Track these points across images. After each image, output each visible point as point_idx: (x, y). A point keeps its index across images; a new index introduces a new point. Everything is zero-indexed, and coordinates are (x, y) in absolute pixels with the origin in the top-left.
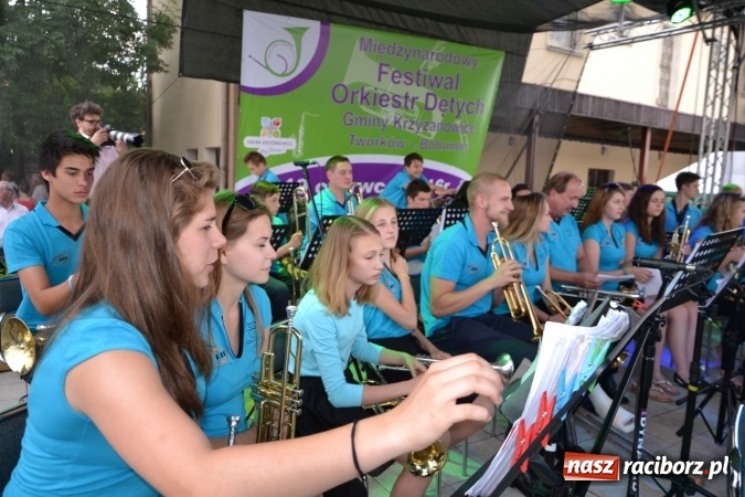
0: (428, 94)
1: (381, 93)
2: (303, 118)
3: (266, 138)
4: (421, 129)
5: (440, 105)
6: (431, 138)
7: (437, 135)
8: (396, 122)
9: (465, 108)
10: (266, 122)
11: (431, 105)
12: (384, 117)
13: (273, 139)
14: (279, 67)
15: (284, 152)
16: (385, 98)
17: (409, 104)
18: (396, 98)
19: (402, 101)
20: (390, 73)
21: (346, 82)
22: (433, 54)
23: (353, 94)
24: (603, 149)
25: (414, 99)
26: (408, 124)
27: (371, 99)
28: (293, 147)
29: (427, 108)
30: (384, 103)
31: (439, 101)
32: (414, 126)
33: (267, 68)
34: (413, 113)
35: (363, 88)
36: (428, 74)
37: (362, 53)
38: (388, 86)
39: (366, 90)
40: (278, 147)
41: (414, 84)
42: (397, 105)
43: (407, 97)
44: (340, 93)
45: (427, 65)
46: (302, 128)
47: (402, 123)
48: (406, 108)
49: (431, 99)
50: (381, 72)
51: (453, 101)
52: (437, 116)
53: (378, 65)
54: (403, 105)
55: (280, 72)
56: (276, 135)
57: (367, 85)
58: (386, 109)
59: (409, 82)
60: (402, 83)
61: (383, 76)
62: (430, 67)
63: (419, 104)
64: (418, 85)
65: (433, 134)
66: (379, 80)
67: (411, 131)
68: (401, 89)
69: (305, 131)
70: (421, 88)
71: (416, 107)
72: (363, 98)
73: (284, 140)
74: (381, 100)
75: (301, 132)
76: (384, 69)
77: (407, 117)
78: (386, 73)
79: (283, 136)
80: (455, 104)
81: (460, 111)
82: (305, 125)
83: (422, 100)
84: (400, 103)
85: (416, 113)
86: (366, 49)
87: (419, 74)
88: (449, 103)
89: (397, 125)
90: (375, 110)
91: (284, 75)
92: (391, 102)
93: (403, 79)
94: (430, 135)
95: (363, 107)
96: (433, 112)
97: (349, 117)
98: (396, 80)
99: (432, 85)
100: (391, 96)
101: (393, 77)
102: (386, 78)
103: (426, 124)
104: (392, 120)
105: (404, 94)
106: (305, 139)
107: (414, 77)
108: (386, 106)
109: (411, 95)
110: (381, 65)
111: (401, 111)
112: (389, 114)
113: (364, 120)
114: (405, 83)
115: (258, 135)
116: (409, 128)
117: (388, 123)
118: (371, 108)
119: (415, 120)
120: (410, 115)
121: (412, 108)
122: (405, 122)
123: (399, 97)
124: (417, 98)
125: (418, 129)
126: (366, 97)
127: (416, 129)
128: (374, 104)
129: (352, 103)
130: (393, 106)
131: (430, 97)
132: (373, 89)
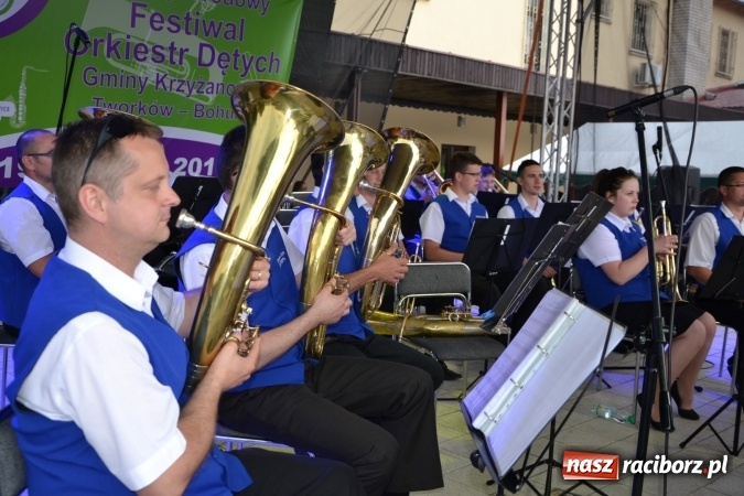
0: (202, 46)
1: (137, 42)
2: (24, 73)
4: (194, 91)
5: (219, 60)
6: (208, 104)
7: (217, 100)
8: (159, 81)
9: (253, 64)
11: (206, 58)
12: (141, 75)
16: (143, 49)
17: (176, 58)
18: (158, 50)
19: (167, 54)
20: (148, 16)
21: (85, 27)
23: (96, 42)
24: (460, 118)
25: (182, 51)
26: (176, 85)
27: (121, 49)
28: (11, 114)
29: (201, 64)
30: (141, 56)
31: (217, 54)
32: (185, 88)
34: (182, 69)
35: (110, 35)
36: (200, 18)
38: (145, 34)
39: (114, 37)
41: (182, 32)
42: (159, 58)
43: (172, 48)
45: (198, 7)
46: (22, 87)
47: (167, 83)
48: (172, 62)
49: (207, 53)
50: (134, 15)
51: (236, 55)
52: (215, 75)
53: (130, 5)
54: (167, 58)
57: (116, 32)
58: (144, 64)
59: (174, 28)
60: (165, 30)
61: (137, 19)
62: (204, 10)
63: (189, 58)
64: (188, 33)
65: (212, 97)
66: (133, 25)
67: (179, 93)
68: (164, 38)
69: (29, 92)
70: (193, 36)
71: (184, 61)
72: (109, 49)
74: (136, 52)
75: (22, 94)
76: (139, 10)
77: (175, 74)
78: (142, 16)
80: (240, 59)
81: (247, 69)
82: (28, 84)
83: (194, 53)
84: (163, 56)
85: (187, 70)
87: (188, 18)
88: (232, 58)
89: (161, 86)
90: (128, 65)
92: (150, 54)
93: (166, 24)
94: (207, 99)
95: (110, 60)
96: (210, 68)
97: (91, 73)
98: (157, 25)
99: (207, 34)
100: (150, 47)
101: (152, 21)
102: (143, 23)
103: (201, 85)
104: (154, 78)
105: (169, 45)
106: (27, 103)
107: (182, 22)
108: (145, 59)
109: (178, 46)
110: (135, 5)
111: (165, 68)
112: (149, 70)
113: (113, 77)
114: (170, 30)
116: (178, 90)
117: (148, 82)
118: (122, 62)
119: (184, 79)
120: (178, 72)
121: (181, 62)
122: (172, 82)
123: (162, 48)
124: (187, 50)
125: (190, 91)
126: (114, 48)
127: (187, 91)
128: (127, 58)
129: (95, 55)
130: (153, 59)
131: (205, 49)
132: (124, 37)
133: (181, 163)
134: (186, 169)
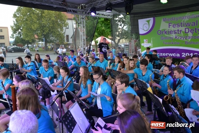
0: (185, 29)
1: (170, 30)
2: (152, 39)
3: (145, 44)
4: (185, 39)
6: (189, 41)
7: (191, 40)
8: (176, 37)
10: (145, 40)
12: (172, 37)
13: (146, 44)
14: (145, 29)
16: (172, 32)
17: (179, 32)
18: (175, 31)
19: (177, 32)
20: (172, 25)
21: (161, 29)
22: (186, 17)
23: (162, 32)
25: (181, 31)
26: (180, 38)
27: (167, 32)
28: (150, 45)
29: (186, 32)
31: (190, 30)
32: (182, 38)
33: (144, 30)
36: (184, 23)
37: (164, 22)
38: (172, 28)
39: (166, 30)
40: (147, 45)
41: (180, 27)
43: (178, 30)
44: (159, 32)
45: (184, 20)
47: (178, 37)
48: (178, 33)
50: (169, 25)
53: (168, 24)
54: (177, 33)
55: (146, 30)
56: (147, 43)
57: (166, 29)
58: (172, 34)
59: (178, 26)
60: (176, 27)
61: (170, 26)
62: (185, 21)
63: (182, 32)
64: (182, 27)
66: (169, 27)
68: (176, 29)
69: (153, 42)
70: (183, 27)
71: (181, 32)
72: (165, 33)
73: (149, 44)
74: (170, 32)
75: (152, 42)
76: (170, 24)
77: (179, 36)
78: (171, 25)
79: (148, 43)
80: (197, 30)
83: (184, 30)
84: (176, 32)
85: (182, 35)
86: (164, 21)
87: (181, 24)
88: (195, 30)
89: (176, 38)
90: (169, 35)
91: (147, 30)
92: (173, 32)
93: (176, 26)
95: (165, 35)
96: (188, 33)
97: (162, 38)
98: (174, 26)
99: (187, 26)
100: (173, 31)
101: (173, 26)
102: (171, 27)
103: (186, 37)
104: (175, 37)
106: (153, 43)
107: (180, 25)
109: (179, 30)
110: (169, 24)
111: (177, 35)
113: (166, 38)
114: (177, 27)
115: (144, 43)
119: (182, 36)
121: (180, 33)
122: (179, 37)
123: (176, 31)
124: (182, 30)
125: (184, 39)
126: (166, 32)
127: (183, 39)
129: (162, 34)
131: (186, 29)
132: (168, 30)
133: (183, 54)
134: (185, 55)
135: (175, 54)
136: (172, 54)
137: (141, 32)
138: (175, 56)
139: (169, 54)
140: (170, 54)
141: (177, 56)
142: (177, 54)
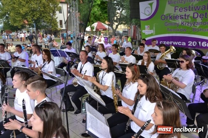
0: (194, 13)
1: (176, 15)
2: (154, 25)
4: (192, 25)
5: (200, 16)
10: (146, 26)
11: (196, 16)
12: (178, 22)
13: (148, 30)
14: (147, 13)
15: (151, 33)
16: (178, 17)
17: (187, 17)
18: (181, 16)
19: (184, 17)
21: (165, 14)
23: (167, 17)
25: (188, 16)
26: (187, 24)
27: (173, 18)
28: (153, 32)
29: (194, 18)
30: (177, 18)
32: (189, 24)
33: (145, 14)
34: (188, 20)
35: (170, 15)
36: (193, 6)
37: (169, 5)
38: (178, 13)
39: (171, 15)
40: (149, 32)
41: (188, 11)
43: (185, 15)
44: (163, 17)
46: (154, 27)
47: (184, 23)
48: (185, 18)
50: (175, 9)
53: (174, 7)
54: (184, 18)
55: (148, 15)
58: (178, 20)
59: (186, 10)
62: (194, 4)
63: (190, 17)
65: (198, 26)
66: (175, 12)
68: (183, 13)
70: (191, 11)
71: (189, 18)
72: (170, 18)
74: (176, 17)
75: (154, 29)
77: (186, 21)
78: (177, 9)
79: (150, 30)
80: (207, 15)
82: (155, 27)
83: (192, 15)
84: (183, 18)
85: (190, 20)
87: (189, 7)
88: (205, 15)
89: (183, 25)
90: (174, 21)
91: (149, 15)
92: (179, 18)
94: (196, 27)
95: (170, 20)
96: (197, 19)
97: (166, 24)
99: (196, 10)
100: (179, 16)
101: (180, 10)
102: (177, 11)
103: (194, 23)
104: (181, 23)
105: (184, 15)
106: (155, 30)
107: (188, 9)
108: (178, 19)
109: (187, 15)
111: (184, 20)
112: (179, 21)
113: (171, 24)
114: (184, 11)
115: (145, 30)
116: (187, 25)
117: (179, 24)
118: (173, 20)
119: (189, 22)
120: (187, 21)
121: (188, 18)
122: (186, 23)
123: (183, 16)
124: (190, 15)
125: (191, 25)
126: (171, 17)
127: (190, 25)
128: (174, 19)
129: (167, 19)
130: (180, 19)
131: (195, 14)
132: (173, 15)
133: (190, 43)
134: (192, 44)
135: (181, 43)
136: (177, 42)
137: (142, 16)
138: (181, 44)
139: (173, 42)
140: (175, 42)
141: (183, 44)
142: (183, 43)
